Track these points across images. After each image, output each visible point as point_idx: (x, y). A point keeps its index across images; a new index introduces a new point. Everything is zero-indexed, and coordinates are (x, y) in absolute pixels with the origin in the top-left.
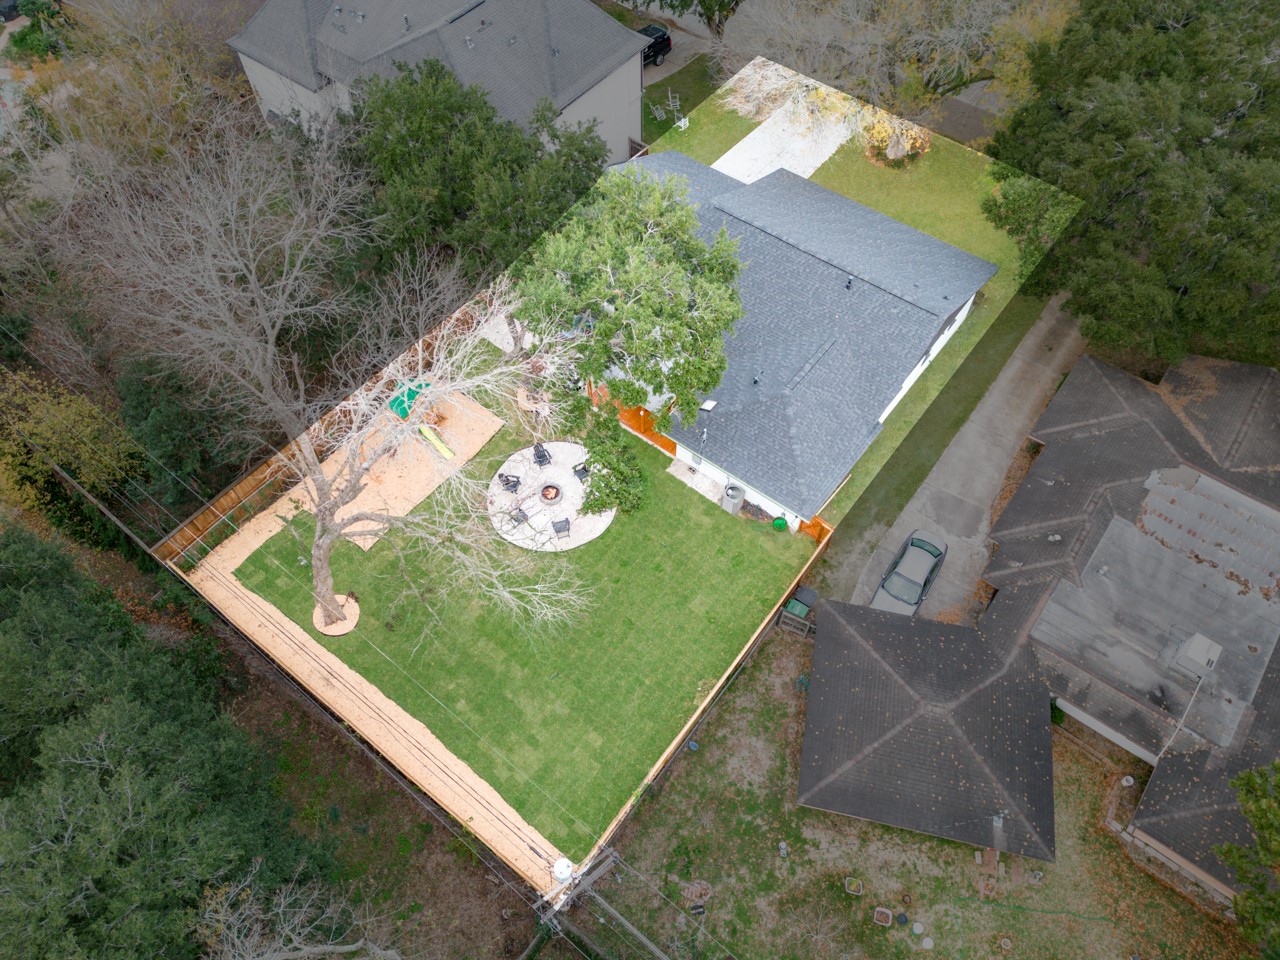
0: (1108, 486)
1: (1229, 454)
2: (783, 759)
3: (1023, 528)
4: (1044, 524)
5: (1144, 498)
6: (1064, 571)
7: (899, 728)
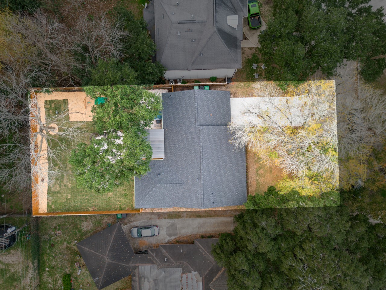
0: (187, 264)
1: (215, 285)
2: (92, 231)
3: (165, 251)
4: (168, 256)
5: (189, 272)
6: (158, 265)
7: (99, 254)
